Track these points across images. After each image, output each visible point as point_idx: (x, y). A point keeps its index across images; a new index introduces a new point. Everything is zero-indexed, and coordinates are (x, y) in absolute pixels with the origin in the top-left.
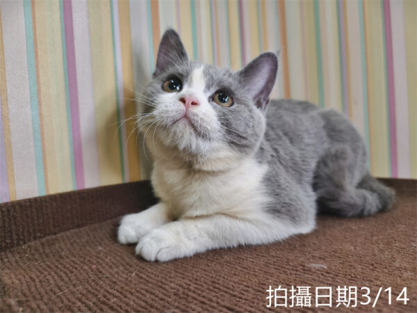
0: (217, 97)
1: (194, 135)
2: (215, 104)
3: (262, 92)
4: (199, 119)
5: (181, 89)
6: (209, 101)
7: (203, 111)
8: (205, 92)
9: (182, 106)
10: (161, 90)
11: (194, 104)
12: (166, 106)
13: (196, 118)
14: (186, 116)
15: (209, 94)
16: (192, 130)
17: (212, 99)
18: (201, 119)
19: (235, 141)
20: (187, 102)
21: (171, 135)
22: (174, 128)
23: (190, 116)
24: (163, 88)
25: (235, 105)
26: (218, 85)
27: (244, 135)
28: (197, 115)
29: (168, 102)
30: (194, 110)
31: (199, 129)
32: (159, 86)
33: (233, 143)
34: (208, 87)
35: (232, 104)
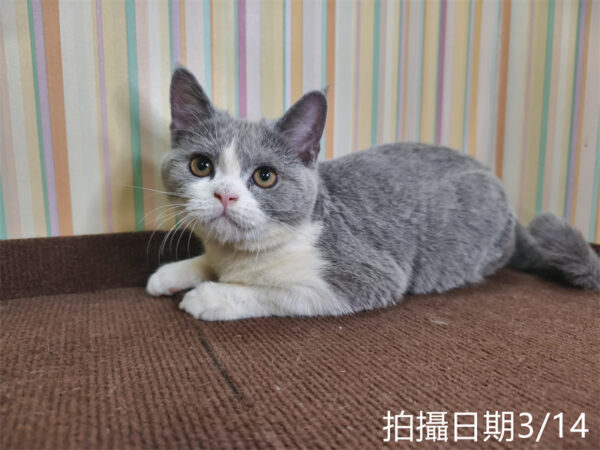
2: (256, 188)
6: (249, 187)
7: (244, 206)
8: (242, 175)
11: (231, 199)
13: (236, 216)
14: (224, 214)
18: (243, 216)
20: (223, 199)
23: (230, 213)
28: (238, 213)
30: (233, 207)
31: (242, 225)
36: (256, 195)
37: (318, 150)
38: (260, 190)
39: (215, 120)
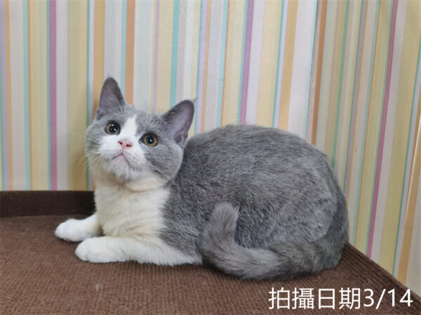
0: (145, 139)
1: (127, 167)
2: (143, 144)
3: (182, 129)
4: (131, 157)
5: (119, 133)
6: (139, 143)
7: (135, 151)
8: (136, 135)
9: (119, 147)
10: (104, 132)
11: (127, 145)
12: (108, 147)
14: (122, 154)
15: (139, 137)
16: (126, 164)
17: (142, 140)
18: (133, 157)
19: (158, 170)
20: (123, 144)
21: (111, 166)
22: (114, 162)
23: (127, 156)
24: (106, 130)
25: (159, 145)
26: (146, 130)
27: (165, 166)
28: (131, 155)
29: (109, 143)
30: (128, 150)
31: (131, 163)
32: (102, 129)
33: (156, 171)
34: (139, 132)
35: (157, 144)
36: (143, 148)
37: (186, 136)
38: (146, 146)
39: (125, 107)
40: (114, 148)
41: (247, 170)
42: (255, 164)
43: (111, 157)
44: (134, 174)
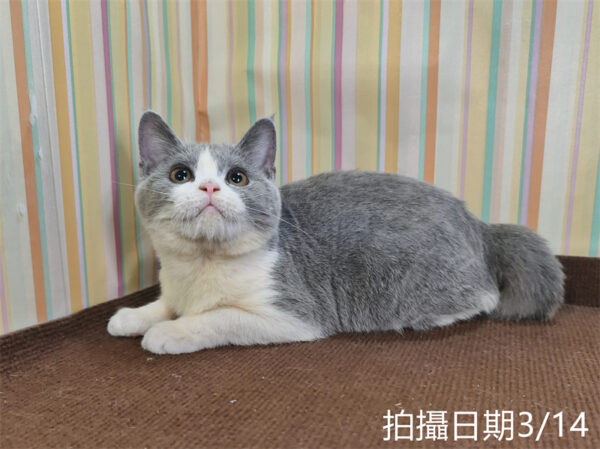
0: (230, 178)
5: (192, 177)
12: (188, 198)
15: (224, 176)
16: (220, 217)
19: (259, 219)
21: (198, 226)
22: (201, 218)
24: (171, 179)
25: (252, 183)
29: (185, 194)
32: (166, 180)
33: (257, 222)
34: (220, 169)
40: (196, 199)
41: (362, 227)
42: (371, 219)
43: (195, 212)
44: (231, 229)
